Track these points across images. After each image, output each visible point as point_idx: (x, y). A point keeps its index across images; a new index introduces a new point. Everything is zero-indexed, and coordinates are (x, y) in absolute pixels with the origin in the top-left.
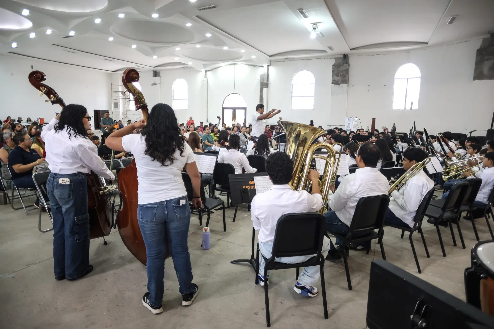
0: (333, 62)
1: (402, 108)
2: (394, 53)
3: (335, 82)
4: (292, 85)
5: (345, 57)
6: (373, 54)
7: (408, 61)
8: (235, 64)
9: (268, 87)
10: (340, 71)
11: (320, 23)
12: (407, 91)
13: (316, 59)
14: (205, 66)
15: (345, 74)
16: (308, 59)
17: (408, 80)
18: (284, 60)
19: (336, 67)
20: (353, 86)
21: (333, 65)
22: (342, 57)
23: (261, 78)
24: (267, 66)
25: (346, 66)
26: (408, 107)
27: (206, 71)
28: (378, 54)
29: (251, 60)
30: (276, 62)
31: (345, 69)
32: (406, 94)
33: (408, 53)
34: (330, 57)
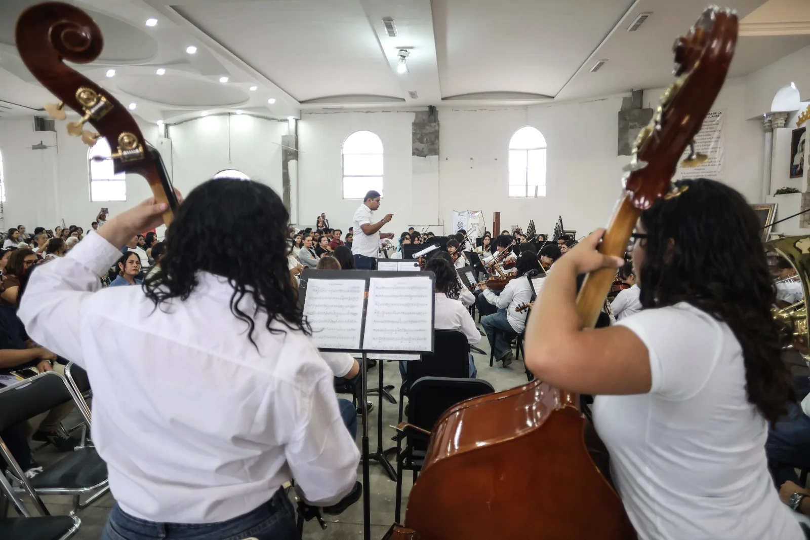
0: (411, 118)
1: (522, 194)
2: (506, 109)
3: (417, 152)
4: (343, 155)
5: (432, 110)
6: (474, 109)
7: (527, 124)
8: (229, 114)
9: (297, 159)
10: (426, 134)
11: (412, 48)
12: (527, 169)
13: (383, 112)
14: (165, 114)
15: (433, 139)
16: (370, 112)
17: (529, 151)
18: (326, 111)
19: (418, 126)
20: (447, 159)
21: (414, 124)
22: (426, 111)
23: (283, 142)
24: (294, 121)
25: (435, 126)
26: (531, 193)
27: (167, 126)
28: (483, 108)
29: (265, 108)
30: (310, 113)
31: (432, 130)
32: (527, 173)
33: (526, 110)
34: (407, 110)
